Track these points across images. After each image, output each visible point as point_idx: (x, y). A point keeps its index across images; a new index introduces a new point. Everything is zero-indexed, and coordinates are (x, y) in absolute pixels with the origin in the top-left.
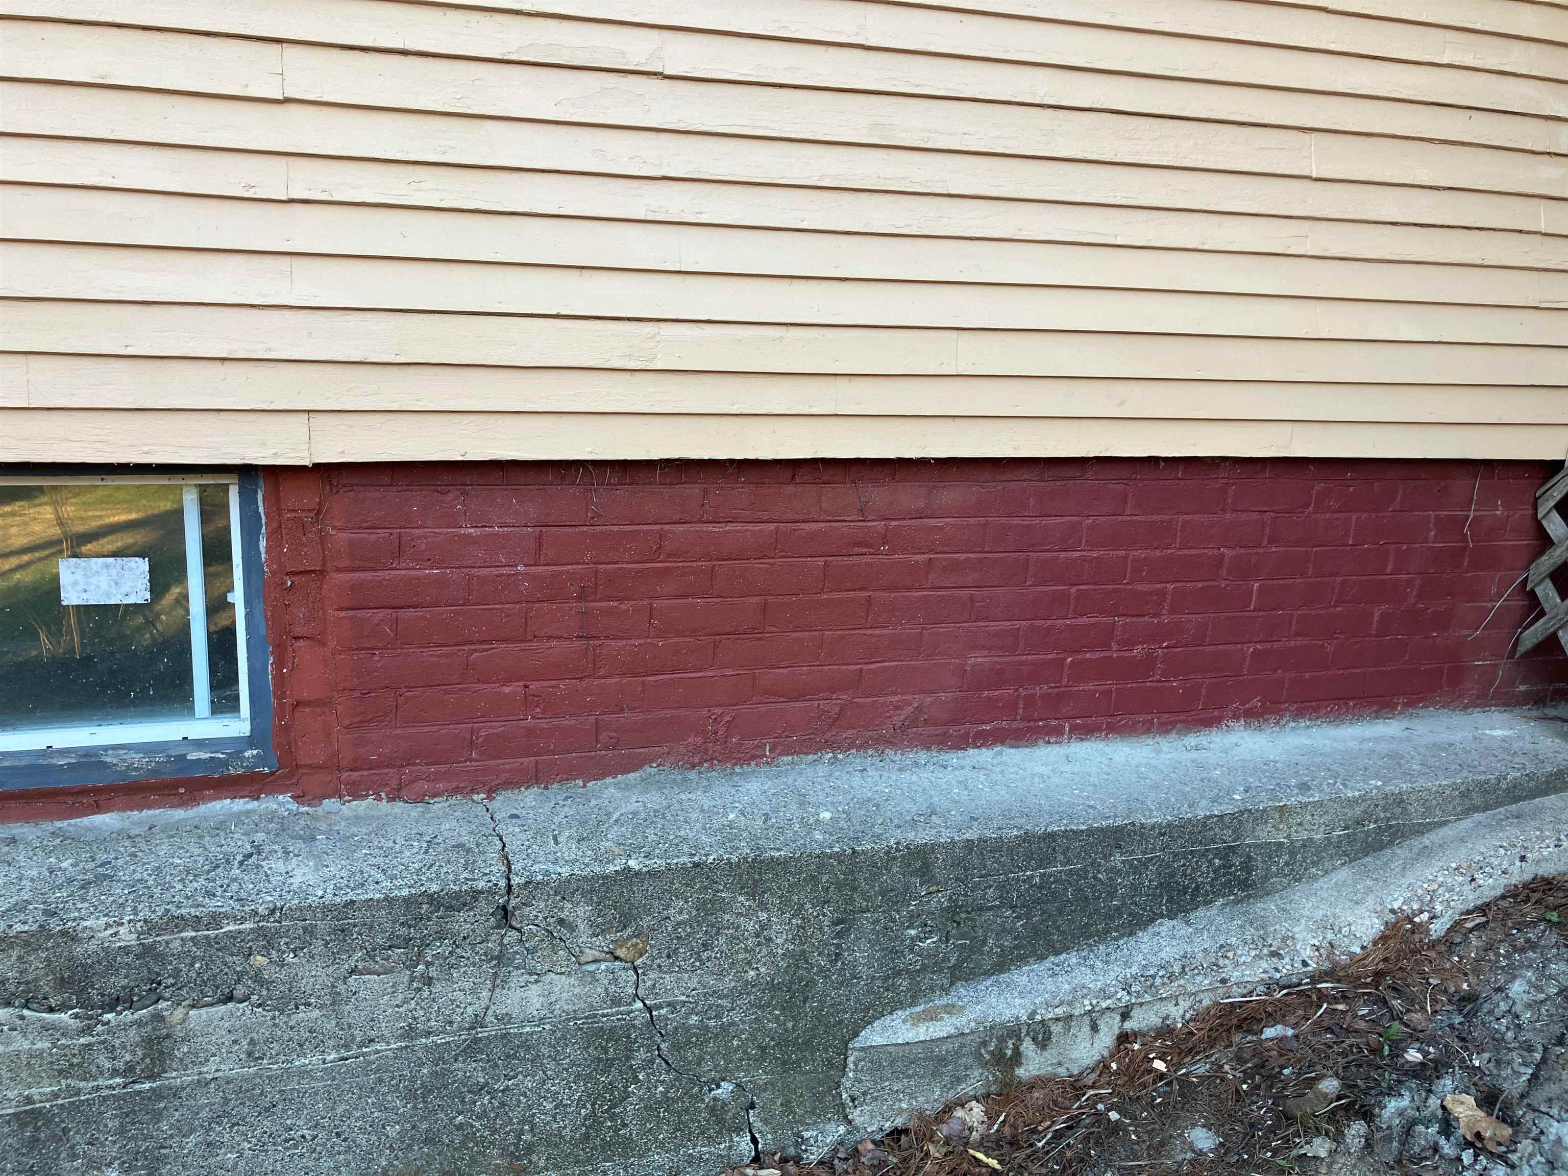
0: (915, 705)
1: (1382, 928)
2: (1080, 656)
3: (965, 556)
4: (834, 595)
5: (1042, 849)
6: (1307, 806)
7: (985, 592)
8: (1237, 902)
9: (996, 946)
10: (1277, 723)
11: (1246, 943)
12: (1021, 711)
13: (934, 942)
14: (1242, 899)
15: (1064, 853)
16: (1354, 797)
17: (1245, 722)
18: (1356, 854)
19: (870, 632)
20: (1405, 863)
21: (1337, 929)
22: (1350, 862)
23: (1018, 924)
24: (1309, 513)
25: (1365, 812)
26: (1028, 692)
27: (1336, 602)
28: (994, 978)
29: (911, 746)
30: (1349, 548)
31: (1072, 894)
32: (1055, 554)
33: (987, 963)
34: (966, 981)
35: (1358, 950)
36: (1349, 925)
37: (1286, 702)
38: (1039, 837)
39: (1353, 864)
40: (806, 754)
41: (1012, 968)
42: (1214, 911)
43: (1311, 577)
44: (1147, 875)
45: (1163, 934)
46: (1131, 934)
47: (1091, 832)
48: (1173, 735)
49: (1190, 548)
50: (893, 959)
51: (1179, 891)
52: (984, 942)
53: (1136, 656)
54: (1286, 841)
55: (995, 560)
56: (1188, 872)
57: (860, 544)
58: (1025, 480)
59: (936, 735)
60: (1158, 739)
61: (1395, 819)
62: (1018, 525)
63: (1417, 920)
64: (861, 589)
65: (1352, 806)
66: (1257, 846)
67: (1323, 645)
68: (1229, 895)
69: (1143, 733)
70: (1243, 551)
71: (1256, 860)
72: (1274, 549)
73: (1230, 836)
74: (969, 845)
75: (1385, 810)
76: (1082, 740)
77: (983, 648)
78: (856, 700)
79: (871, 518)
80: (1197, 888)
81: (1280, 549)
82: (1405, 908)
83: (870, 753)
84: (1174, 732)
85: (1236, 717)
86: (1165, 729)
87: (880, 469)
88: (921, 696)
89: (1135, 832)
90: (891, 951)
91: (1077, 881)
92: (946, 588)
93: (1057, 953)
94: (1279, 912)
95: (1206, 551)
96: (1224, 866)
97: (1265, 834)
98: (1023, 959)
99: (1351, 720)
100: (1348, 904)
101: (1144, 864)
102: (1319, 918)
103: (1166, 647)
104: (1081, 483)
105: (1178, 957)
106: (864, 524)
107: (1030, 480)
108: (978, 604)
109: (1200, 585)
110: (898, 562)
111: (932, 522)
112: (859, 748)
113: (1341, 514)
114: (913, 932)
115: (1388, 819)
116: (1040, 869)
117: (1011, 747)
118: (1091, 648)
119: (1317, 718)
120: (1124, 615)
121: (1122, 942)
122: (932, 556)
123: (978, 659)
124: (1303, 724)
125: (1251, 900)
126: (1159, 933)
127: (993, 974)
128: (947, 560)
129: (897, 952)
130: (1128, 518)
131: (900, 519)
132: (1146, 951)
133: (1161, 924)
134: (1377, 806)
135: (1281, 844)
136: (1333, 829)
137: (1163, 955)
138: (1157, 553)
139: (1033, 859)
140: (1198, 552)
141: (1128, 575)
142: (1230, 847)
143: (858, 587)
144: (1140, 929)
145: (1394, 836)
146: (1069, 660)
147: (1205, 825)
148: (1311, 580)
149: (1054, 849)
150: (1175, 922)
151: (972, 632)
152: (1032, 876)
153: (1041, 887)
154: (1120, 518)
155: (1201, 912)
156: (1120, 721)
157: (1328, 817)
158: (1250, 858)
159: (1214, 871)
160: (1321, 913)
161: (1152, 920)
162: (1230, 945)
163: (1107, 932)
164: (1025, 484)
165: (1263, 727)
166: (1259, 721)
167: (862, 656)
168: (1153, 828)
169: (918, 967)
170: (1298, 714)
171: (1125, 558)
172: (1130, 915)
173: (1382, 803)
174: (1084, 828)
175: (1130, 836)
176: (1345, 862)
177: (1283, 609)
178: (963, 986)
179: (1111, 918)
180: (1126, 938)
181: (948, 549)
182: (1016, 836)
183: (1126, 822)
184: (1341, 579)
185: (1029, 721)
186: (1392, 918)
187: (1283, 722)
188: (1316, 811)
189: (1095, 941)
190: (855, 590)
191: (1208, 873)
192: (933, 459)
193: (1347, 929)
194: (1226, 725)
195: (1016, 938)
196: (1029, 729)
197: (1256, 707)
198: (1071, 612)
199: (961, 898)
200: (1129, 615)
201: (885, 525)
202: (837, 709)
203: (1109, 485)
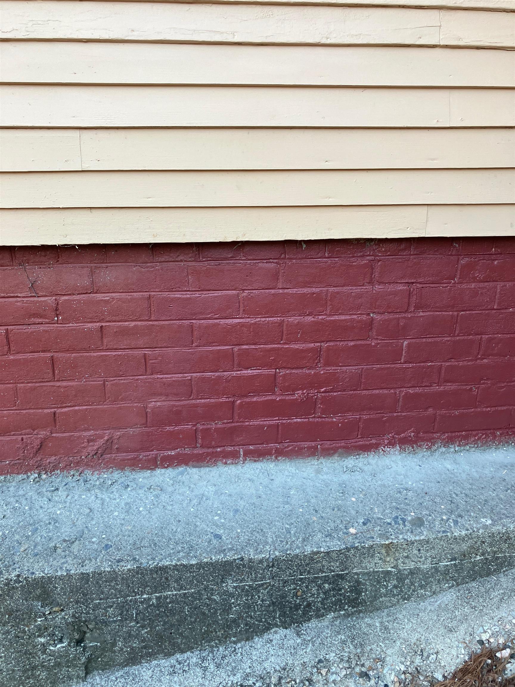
0: (106, 438)
1: (467, 658)
2: (247, 400)
3: (133, 324)
4: (20, 356)
5: (155, 579)
6: (413, 543)
7: (157, 351)
8: (347, 616)
9: (125, 646)
10: (429, 448)
11: (342, 660)
12: (200, 441)
13: (63, 647)
14: (352, 613)
15: (176, 581)
16: (460, 536)
17: (400, 447)
18: (463, 579)
19: (58, 384)
20: (504, 594)
21: (425, 654)
22: (458, 585)
23: (143, 632)
24: (455, 283)
25: (472, 547)
26: (205, 427)
27: (482, 355)
28: (126, 669)
29: (108, 468)
30: (494, 311)
31: (188, 611)
32: (216, 321)
33: (120, 659)
34: (103, 670)
35: (440, 678)
36: (437, 653)
37: (437, 433)
38: (151, 570)
39: (460, 587)
40: (18, 474)
41: (143, 661)
42: (326, 623)
43: (458, 336)
44: (259, 597)
45: (274, 642)
46: (247, 639)
47: (200, 566)
48: (336, 457)
49: (340, 314)
50: (28, 659)
51: (291, 608)
52: (114, 644)
53: (297, 399)
54: (393, 570)
55: (162, 327)
56: (299, 594)
57: (35, 315)
58: (181, 261)
59: (128, 459)
60: (322, 460)
61: (501, 552)
62: (179, 298)
63: (498, 655)
64: (43, 351)
65: (458, 543)
66: (364, 574)
67: (471, 388)
68: (340, 610)
69: (309, 456)
70: (391, 316)
71: (365, 584)
72: (422, 314)
73: (337, 567)
74: (84, 577)
75: (491, 545)
76: (255, 461)
77: (161, 394)
78: (54, 435)
79: (41, 294)
80: (309, 605)
81: (428, 313)
82: (492, 640)
83: (72, 473)
84: (337, 455)
85: (392, 444)
86: (328, 452)
87: (43, 254)
88: (112, 431)
89: (244, 566)
90: (25, 653)
91: (193, 602)
92: (121, 349)
93: (182, 652)
94: (381, 630)
95: (355, 317)
96: (334, 589)
97: (372, 565)
98: (151, 656)
99: (497, 445)
100: (442, 630)
101: (256, 589)
102: (414, 641)
103: (323, 392)
104: (234, 263)
105: (278, 668)
106: (36, 299)
107: (186, 261)
108: (151, 362)
109: (352, 344)
110: (72, 330)
111: (99, 296)
112: (62, 470)
113: (486, 284)
114: (42, 640)
115: (495, 552)
116: (155, 593)
117: (194, 467)
118: (257, 393)
119: (467, 444)
120: (285, 368)
121: (239, 645)
122: (104, 324)
123: (155, 403)
124: (453, 450)
125: (361, 615)
126: (271, 641)
127: (126, 666)
128: (118, 327)
129: (30, 654)
130: (281, 291)
131: (70, 294)
132: (254, 658)
133: (276, 632)
134: (484, 542)
135: (388, 573)
136: (440, 561)
137: (266, 665)
138: (310, 319)
139: (147, 586)
140: (348, 317)
141: (284, 337)
142: (338, 575)
143: (40, 349)
144: (258, 636)
145: (500, 566)
146: (239, 402)
147: (312, 559)
148: (458, 338)
149: (167, 579)
150: (288, 631)
151: (149, 382)
152: (149, 599)
153: (158, 606)
154: (273, 291)
155: (313, 623)
156: (288, 447)
157: (433, 552)
158: (358, 582)
159: (325, 593)
160: (417, 635)
161: (267, 629)
162: (327, 660)
163: (226, 637)
164: (182, 264)
165: (417, 451)
166: (413, 448)
167: (54, 403)
168: (261, 561)
169: (52, 664)
170: (450, 441)
171: (281, 324)
172: (246, 625)
173: (488, 540)
174: (194, 562)
175: (238, 568)
176: (453, 586)
177: (432, 362)
178: (99, 674)
179: (229, 627)
180: (243, 643)
181: (117, 318)
182: (129, 570)
183: (236, 557)
184: (487, 336)
185: (209, 448)
186: (478, 648)
187: (434, 448)
188: (423, 547)
189: (216, 643)
190: (39, 352)
191: (319, 594)
192: (78, 245)
193: (434, 656)
194: (383, 450)
195: (143, 641)
196: (208, 454)
197: (410, 436)
198: (235, 366)
199: (83, 615)
200: (289, 368)
201: (56, 300)
202: (38, 442)
203: (260, 265)
